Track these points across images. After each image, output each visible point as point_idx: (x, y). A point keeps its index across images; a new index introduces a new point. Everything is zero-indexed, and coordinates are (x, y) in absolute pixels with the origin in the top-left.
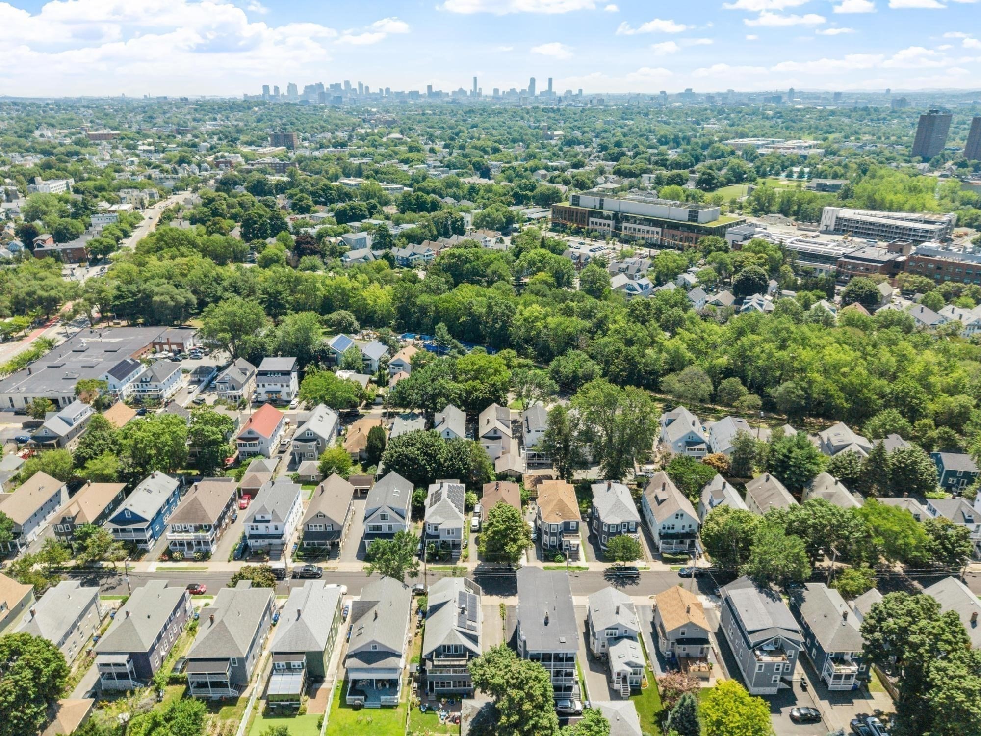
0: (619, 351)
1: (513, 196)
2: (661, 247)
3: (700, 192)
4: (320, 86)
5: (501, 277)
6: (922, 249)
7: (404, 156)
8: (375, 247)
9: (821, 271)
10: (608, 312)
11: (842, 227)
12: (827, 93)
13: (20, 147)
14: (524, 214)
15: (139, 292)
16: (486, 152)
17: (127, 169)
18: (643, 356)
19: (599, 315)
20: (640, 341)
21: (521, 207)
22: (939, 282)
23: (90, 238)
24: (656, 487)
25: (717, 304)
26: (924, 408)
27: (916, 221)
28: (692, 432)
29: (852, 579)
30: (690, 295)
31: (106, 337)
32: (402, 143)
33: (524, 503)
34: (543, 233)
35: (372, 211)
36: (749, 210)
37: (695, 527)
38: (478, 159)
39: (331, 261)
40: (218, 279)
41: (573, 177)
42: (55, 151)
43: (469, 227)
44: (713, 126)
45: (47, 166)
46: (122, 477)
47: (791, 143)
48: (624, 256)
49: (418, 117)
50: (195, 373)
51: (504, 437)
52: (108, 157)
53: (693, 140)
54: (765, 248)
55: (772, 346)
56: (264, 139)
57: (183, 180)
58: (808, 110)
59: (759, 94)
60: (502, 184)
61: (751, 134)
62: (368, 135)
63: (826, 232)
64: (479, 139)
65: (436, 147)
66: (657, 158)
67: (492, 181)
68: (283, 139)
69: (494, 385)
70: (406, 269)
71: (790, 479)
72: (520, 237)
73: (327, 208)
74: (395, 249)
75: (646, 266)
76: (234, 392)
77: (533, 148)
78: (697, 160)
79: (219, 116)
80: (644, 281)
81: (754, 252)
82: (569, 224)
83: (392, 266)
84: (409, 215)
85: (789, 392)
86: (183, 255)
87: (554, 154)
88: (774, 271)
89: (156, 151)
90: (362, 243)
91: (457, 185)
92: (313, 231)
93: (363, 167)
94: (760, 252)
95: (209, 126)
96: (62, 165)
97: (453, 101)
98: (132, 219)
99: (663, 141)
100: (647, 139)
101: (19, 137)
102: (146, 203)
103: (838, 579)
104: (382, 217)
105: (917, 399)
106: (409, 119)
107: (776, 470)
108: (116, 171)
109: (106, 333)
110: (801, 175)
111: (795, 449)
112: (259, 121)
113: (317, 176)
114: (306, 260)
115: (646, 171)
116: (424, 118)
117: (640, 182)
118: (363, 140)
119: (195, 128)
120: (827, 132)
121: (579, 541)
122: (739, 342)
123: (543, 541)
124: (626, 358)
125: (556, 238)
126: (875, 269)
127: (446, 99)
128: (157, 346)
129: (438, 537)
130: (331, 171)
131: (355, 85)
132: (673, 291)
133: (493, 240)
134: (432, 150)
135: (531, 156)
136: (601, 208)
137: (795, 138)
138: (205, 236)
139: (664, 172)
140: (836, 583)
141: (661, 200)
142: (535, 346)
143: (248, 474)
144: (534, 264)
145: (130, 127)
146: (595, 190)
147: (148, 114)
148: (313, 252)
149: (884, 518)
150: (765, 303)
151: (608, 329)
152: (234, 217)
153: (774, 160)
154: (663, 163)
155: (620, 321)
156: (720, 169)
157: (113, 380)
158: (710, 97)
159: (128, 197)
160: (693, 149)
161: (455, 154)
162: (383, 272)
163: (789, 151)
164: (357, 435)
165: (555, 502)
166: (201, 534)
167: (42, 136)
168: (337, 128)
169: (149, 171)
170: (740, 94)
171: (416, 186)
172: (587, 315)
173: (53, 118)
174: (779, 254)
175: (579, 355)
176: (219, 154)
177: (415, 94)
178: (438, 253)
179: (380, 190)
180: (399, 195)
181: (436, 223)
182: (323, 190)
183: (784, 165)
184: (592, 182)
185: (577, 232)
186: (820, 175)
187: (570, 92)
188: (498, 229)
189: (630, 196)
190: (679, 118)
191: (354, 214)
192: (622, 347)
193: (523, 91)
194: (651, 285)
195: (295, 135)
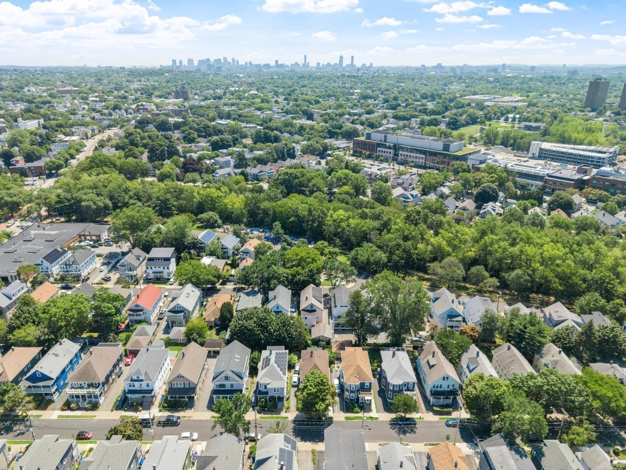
0: (399, 245)
1: (328, 132)
2: (425, 167)
3: (449, 131)
4: (208, 60)
5: (319, 189)
6: (600, 171)
7: (258, 106)
8: (236, 167)
9: (532, 185)
10: (391, 217)
11: (544, 155)
12: (526, 66)
13: (13, 98)
14: (335, 145)
15: (72, 198)
16: (311, 103)
17: (80, 113)
18: (416, 249)
19: (385, 219)
20: (414, 238)
21: (333, 140)
22: (613, 194)
23: (48, 159)
24: (428, 354)
25: (464, 209)
26: (616, 291)
27: (592, 151)
28: (452, 308)
29: (578, 434)
30: (446, 202)
31: (48, 230)
32: (258, 97)
33: (331, 363)
34: (347, 158)
35: (235, 142)
36: (482, 142)
37: (457, 387)
38: (306, 108)
39: (205, 176)
40: (126, 191)
41: (367, 120)
42: (35, 101)
43: (298, 153)
44: (455, 88)
45: (28, 110)
46: (40, 343)
47: (506, 98)
48: (401, 174)
49: (269, 81)
50: (106, 257)
51: (317, 310)
52: (69, 105)
53: (443, 96)
54: (495, 170)
55: (506, 243)
56: (169, 94)
57: (114, 120)
58: (515, 77)
59: (484, 67)
60: (321, 124)
61: (480, 93)
62: (236, 91)
63: (533, 158)
64: (307, 95)
65: (279, 100)
66: (420, 108)
67: (314, 122)
68: (182, 94)
69: (311, 271)
70: (256, 182)
71: (525, 347)
72: (332, 160)
73: (206, 140)
74: (249, 168)
75: (415, 181)
76: (131, 272)
77: (342, 101)
78: (447, 109)
79: (143, 79)
80: (415, 192)
81: (488, 173)
82: (364, 152)
83: (247, 180)
84: (259, 145)
85: (519, 277)
86: (105, 173)
87: (355, 105)
88: (501, 185)
89: (101, 101)
90: (227, 164)
91: (292, 125)
92: (195, 156)
93: (231, 112)
94: (492, 173)
95: (136, 85)
96: (37, 110)
97: (292, 71)
98: (78, 147)
99: (425, 97)
100: (414, 95)
101: (14, 91)
102: (89, 135)
103: (567, 433)
104: (241, 146)
105: (611, 284)
106: (263, 81)
107: (514, 340)
108: (72, 114)
109: (49, 227)
110: (514, 119)
111: (528, 325)
112: (168, 82)
113: (202, 118)
114: (189, 175)
115: (414, 116)
116: (272, 81)
117: (410, 124)
118: (233, 94)
119: (127, 86)
120: (528, 92)
121: (372, 397)
122: (483, 241)
123: (345, 396)
124: (404, 250)
125: (356, 161)
126: (570, 185)
127: (287, 69)
128: (81, 237)
129: (267, 393)
130: (211, 115)
131: (230, 60)
132: (434, 200)
133: (314, 162)
134: (276, 102)
135: (340, 106)
136: (385, 141)
137: (508, 95)
138: (124, 159)
139: (426, 117)
140: (565, 436)
141: (424, 137)
142: (341, 238)
143: (134, 337)
144: (341, 180)
145: (86, 85)
146: (381, 129)
147: (98, 77)
148: (194, 170)
149: (600, 385)
150: (497, 208)
151: (391, 229)
152: (145, 146)
153: (496, 109)
154: (425, 111)
155: (399, 223)
156: (461, 115)
157: (46, 264)
158: (453, 69)
159: (78, 131)
160: (444, 102)
161: (291, 105)
162: (240, 185)
163: (505, 104)
164: (213, 308)
165: (354, 368)
166: (91, 390)
167: (29, 91)
168: (217, 87)
169: (94, 114)
170: (472, 67)
171: (265, 125)
172: (376, 217)
173: (38, 79)
174: (505, 175)
175: (371, 247)
176: (140, 104)
177: (267, 66)
178: (277, 171)
179: (241, 128)
180: (253, 131)
181: (277, 151)
182: (204, 128)
183: (503, 113)
184: (379, 123)
185: (369, 157)
186: (526, 120)
187: (365, 65)
188: (317, 155)
189: (404, 134)
190: (434, 81)
191: (223, 144)
192: (401, 242)
193: (336, 64)
194: (419, 195)
195: (189, 91)
